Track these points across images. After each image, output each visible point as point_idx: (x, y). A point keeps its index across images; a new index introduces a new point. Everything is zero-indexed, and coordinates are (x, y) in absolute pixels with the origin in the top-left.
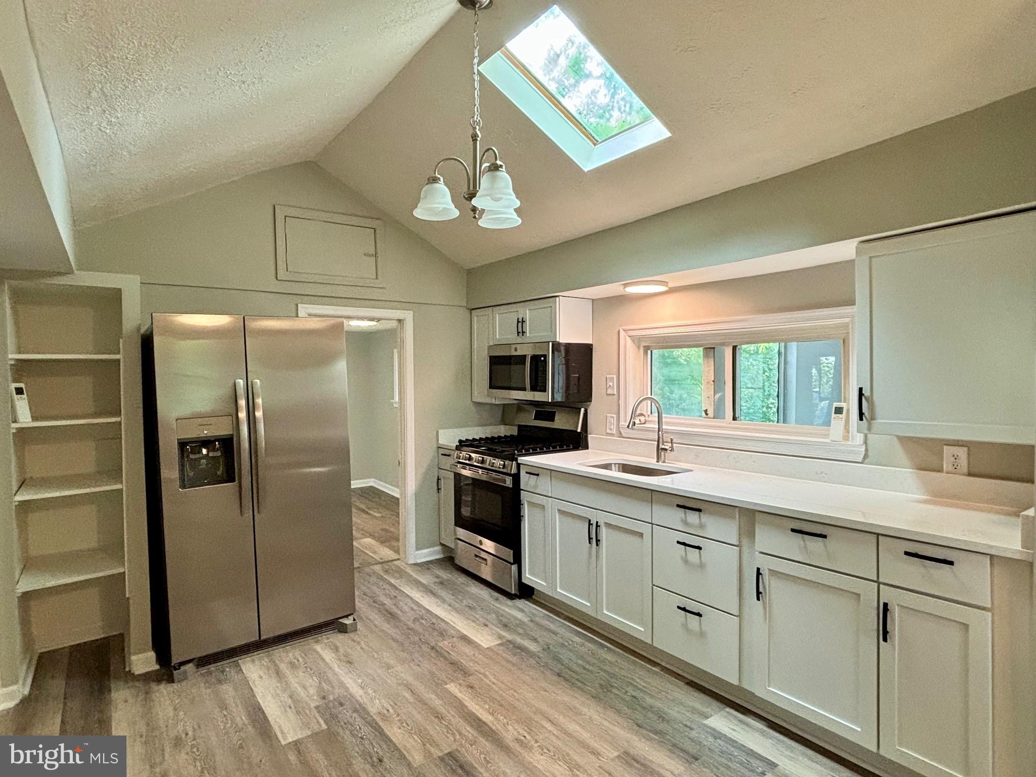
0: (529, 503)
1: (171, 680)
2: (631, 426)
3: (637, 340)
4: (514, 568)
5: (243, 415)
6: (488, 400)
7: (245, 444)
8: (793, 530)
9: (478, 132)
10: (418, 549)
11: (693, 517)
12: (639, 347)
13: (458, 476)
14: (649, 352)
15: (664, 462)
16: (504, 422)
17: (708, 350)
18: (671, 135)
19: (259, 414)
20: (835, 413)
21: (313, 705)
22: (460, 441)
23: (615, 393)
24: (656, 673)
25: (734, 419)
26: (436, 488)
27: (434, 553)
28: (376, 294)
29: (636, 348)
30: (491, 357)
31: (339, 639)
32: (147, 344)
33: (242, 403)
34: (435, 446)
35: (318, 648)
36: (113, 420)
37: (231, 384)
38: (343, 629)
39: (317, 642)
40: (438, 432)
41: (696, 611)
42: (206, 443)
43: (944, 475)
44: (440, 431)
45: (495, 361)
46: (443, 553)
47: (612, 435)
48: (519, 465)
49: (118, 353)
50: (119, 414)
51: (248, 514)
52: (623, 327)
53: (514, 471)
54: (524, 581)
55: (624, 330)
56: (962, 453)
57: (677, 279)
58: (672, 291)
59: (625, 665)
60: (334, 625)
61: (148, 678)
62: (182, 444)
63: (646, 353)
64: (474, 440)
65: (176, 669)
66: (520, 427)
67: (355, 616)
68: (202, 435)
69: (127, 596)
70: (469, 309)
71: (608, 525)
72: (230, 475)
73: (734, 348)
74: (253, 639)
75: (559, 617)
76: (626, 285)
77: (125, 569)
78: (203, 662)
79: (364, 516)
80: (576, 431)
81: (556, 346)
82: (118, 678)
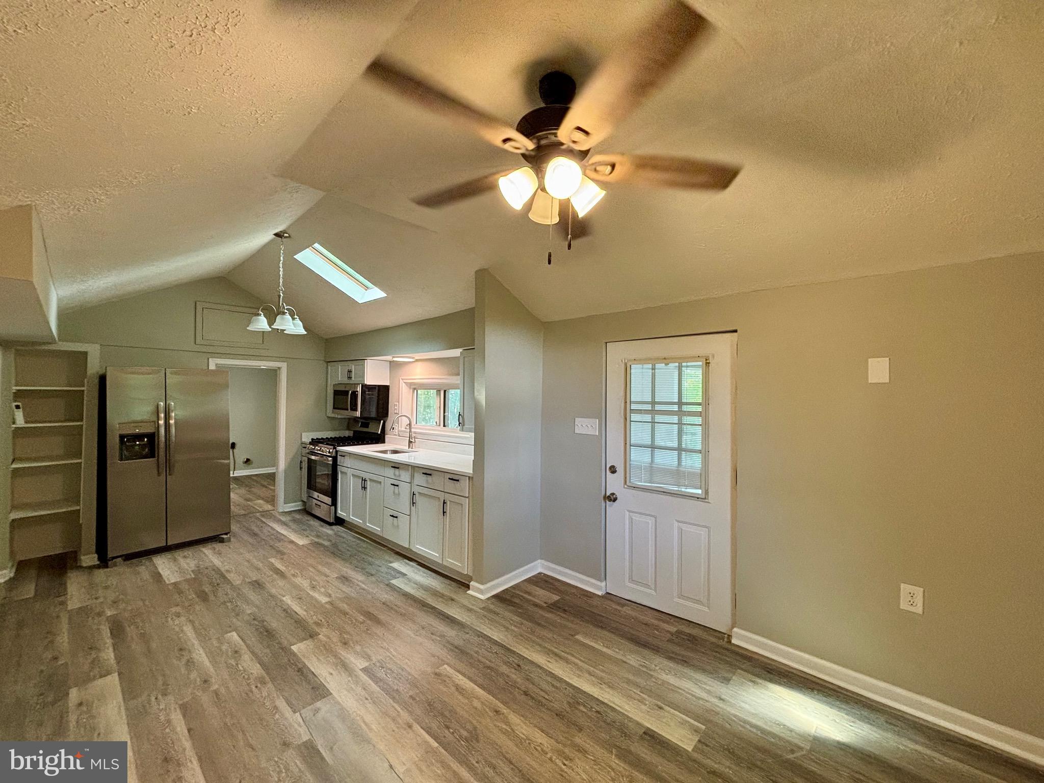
0: (342, 472)
1: (106, 566)
3: (410, 385)
4: (333, 508)
5: (162, 422)
6: (333, 415)
7: (162, 439)
8: (423, 473)
9: (282, 294)
10: (285, 503)
11: (397, 471)
12: (410, 388)
13: (309, 460)
14: (416, 391)
15: (412, 448)
16: (348, 428)
17: (436, 391)
18: (386, 295)
19: (172, 422)
21: (190, 570)
22: (312, 439)
23: (398, 412)
24: (383, 550)
25: (444, 426)
26: (299, 468)
27: (298, 506)
28: (263, 353)
29: (408, 389)
30: (335, 391)
31: (218, 546)
32: (102, 379)
33: (162, 415)
34: (300, 442)
35: (203, 549)
36: (79, 423)
37: (156, 404)
38: (222, 541)
39: (204, 547)
40: (301, 435)
41: (396, 516)
42: (140, 437)
44: (303, 434)
45: (337, 393)
46: (303, 506)
47: (396, 435)
48: (337, 452)
49: (83, 386)
50: (82, 420)
51: (163, 477)
52: (401, 378)
53: (334, 454)
54: (338, 515)
57: (418, 356)
58: (417, 360)
59: (370, 548)
60: (216, 539)
61: (91, 568)
62: (122, 437)
63: (414, 392)
64: (322, 439)
65: (110, 560)
66: (355, 432)
67: (230, 534)
68: (134, 432)
69: (81, 522)
70: (325, 362)
71: (371, 480)
72: (152, 454)
73: (445, 391)
74: (161, 545)
75: (351, 531)
76: (393, 357)
77: (81, 507)
78: (128, 557)
79: (264, 489)
80: (378, 433)
81: (365, 387)
82: (72, 569)
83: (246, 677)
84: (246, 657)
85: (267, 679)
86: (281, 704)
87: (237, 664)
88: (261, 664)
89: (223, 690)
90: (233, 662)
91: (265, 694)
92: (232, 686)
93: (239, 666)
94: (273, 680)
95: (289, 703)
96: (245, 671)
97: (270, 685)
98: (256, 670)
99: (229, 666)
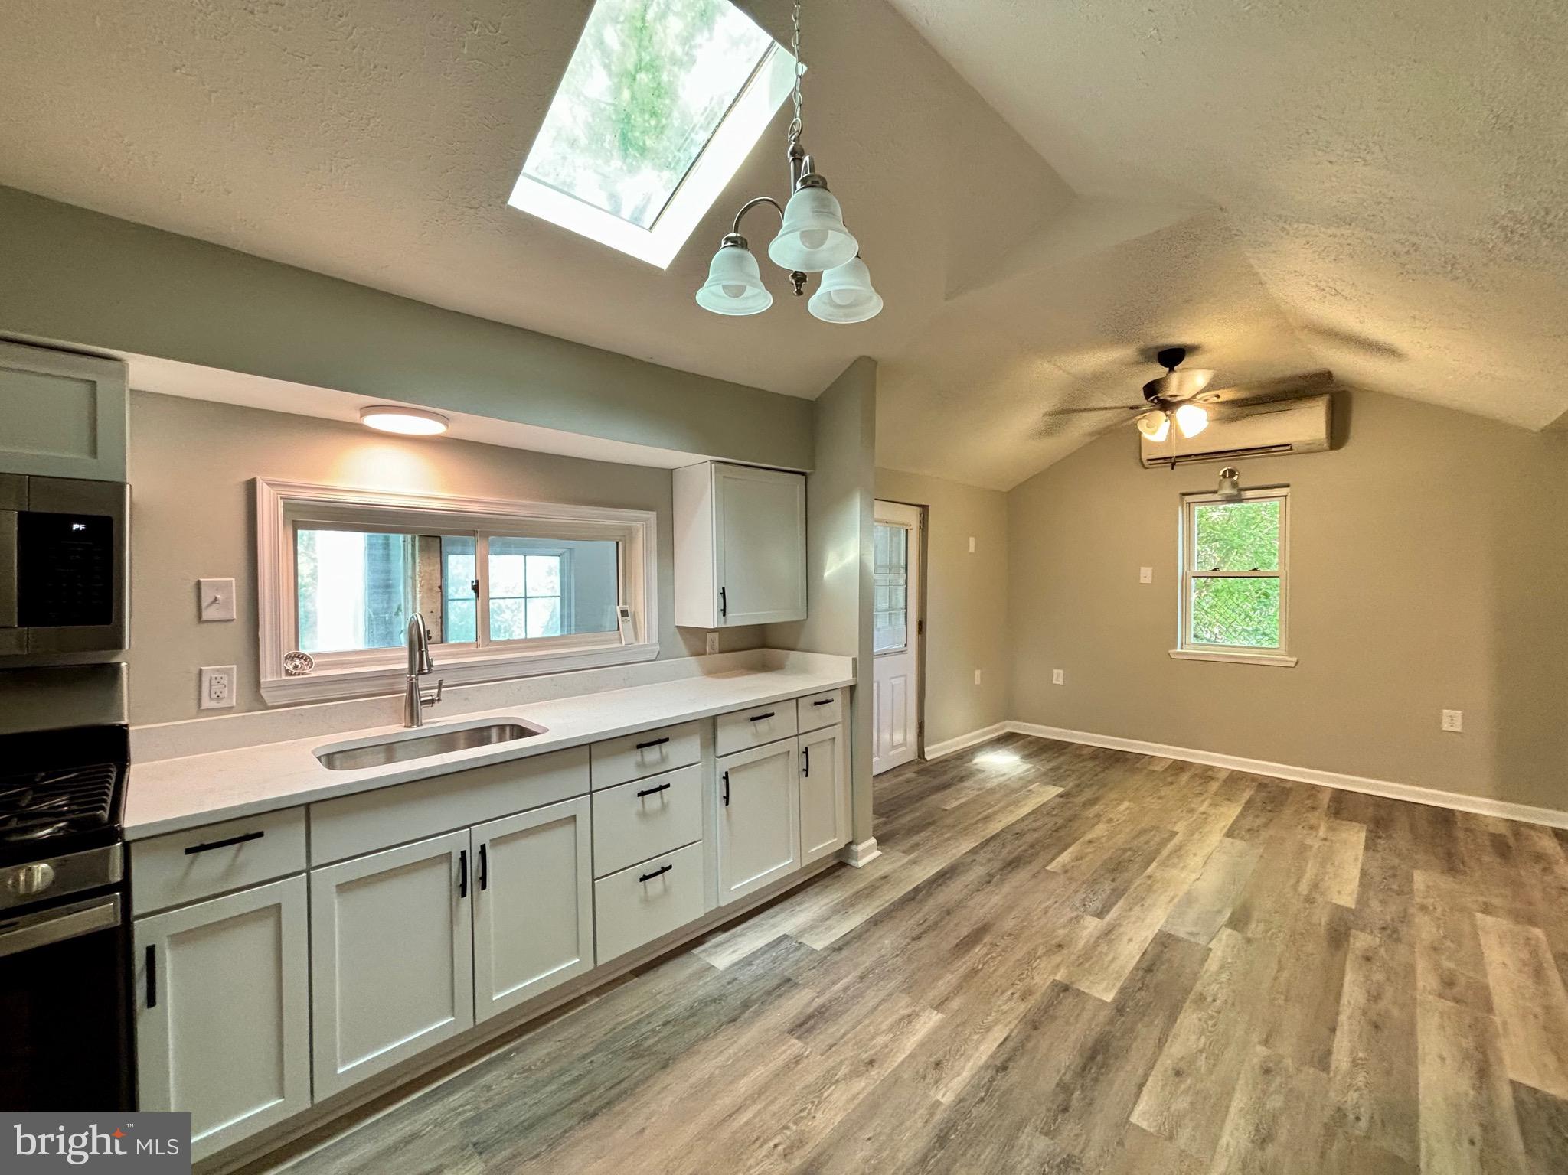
2: (426, 667)
8: (751, 720)
17: (430, 539)
20: (622, 616)
23: (235, 617)
24: (597, 1006)
41: (659, 869)
43: (708, 656)
52: (265, 478)
55: (268, 484)
56: (716, 635)
59: (573, 1031)
83: (1210, 1023)
84: (1176, 1050)
85: (1192, 996)
86: (1212, 965)
87: (1201, 1051)
88: (1172, 1018)
89: (1255, 1038)
90: (1202, 1063)
91: (1215, 987)
92: (1239, 1032)
93: (1201, 1046)
94: (1188, 991)
95: (1204, 959)
96: (1202, 1034)
97: (1198, 987)
98: (1189, 1019)
99: (1215, 1060)
